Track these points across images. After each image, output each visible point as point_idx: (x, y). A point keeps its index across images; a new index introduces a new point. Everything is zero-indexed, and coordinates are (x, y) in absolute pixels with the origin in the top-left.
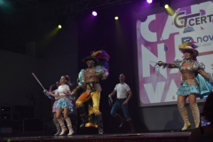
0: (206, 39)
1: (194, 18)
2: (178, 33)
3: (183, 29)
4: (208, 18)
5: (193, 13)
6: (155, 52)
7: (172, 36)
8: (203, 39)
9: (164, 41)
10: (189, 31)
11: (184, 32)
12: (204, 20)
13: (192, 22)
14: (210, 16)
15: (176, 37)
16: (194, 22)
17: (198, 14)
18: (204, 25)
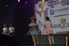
0: (58, 10)
1: (55, 3)
2: (49, 8)
3: (51, 7)
4: (59, 3)
5: (54, 1)
6: (41, 15)
7: (47, 9)
8: (57, 11)
9: (44, 11)
10: (53, 7)
11: (51, 8)
12: (58, 3)
13: (54, 4)
14: (60, 2)
15: (48, 9)
16: (55, 4)
17: (56, 1)
18: (58, 5)
